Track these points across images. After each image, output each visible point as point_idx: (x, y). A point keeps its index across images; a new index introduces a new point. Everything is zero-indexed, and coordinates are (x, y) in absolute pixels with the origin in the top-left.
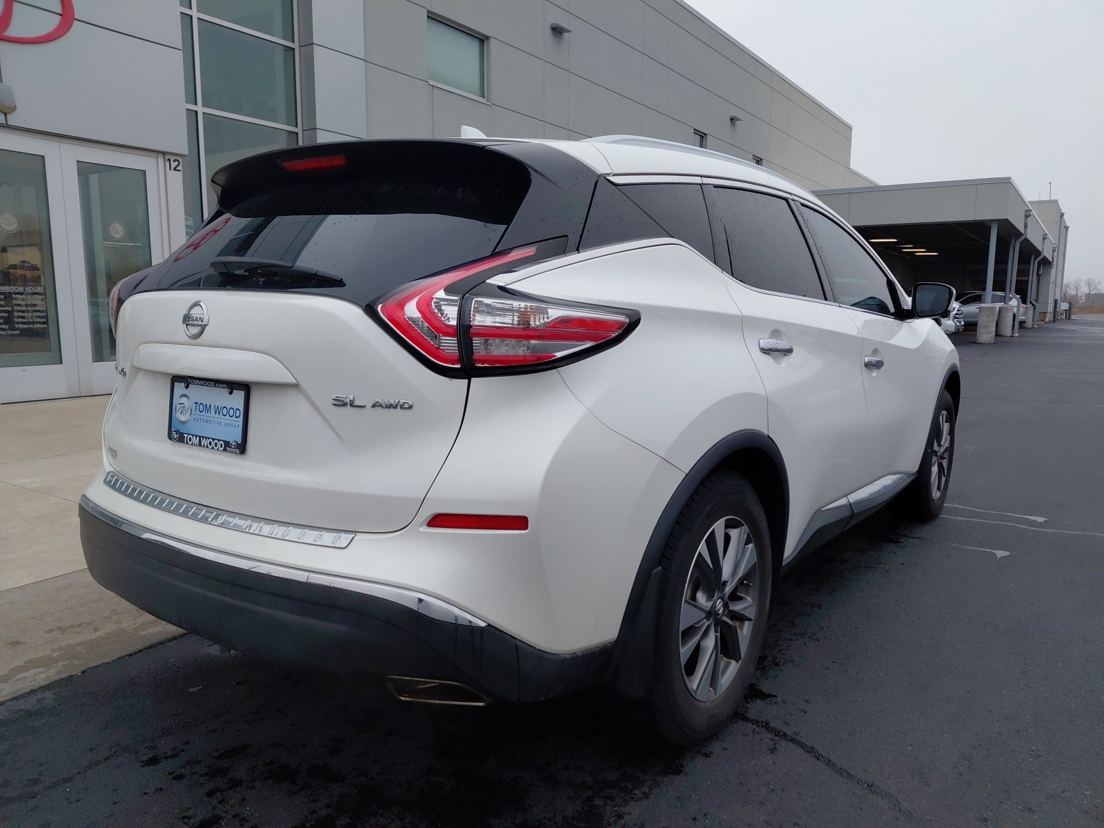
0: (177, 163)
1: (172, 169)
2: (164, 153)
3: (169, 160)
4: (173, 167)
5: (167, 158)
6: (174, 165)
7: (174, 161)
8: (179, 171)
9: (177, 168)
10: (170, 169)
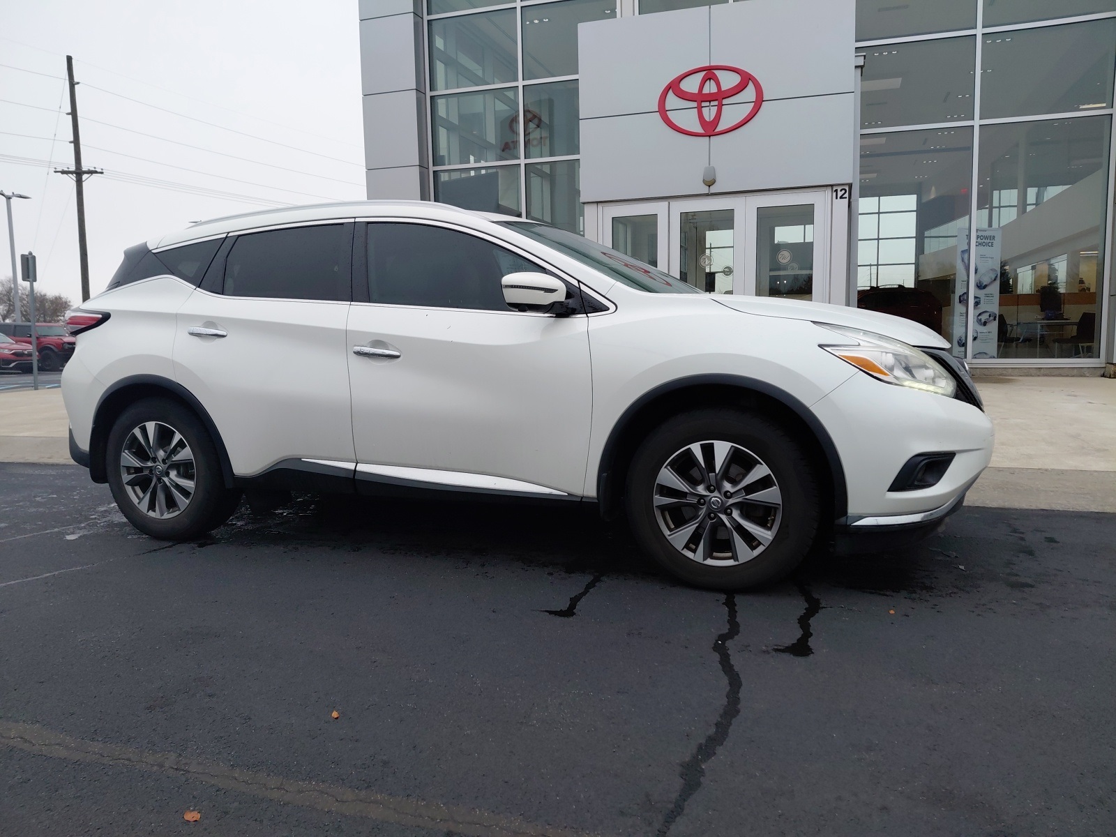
0: (843, 191)
1: (838, 197)
2: (832, 186)
3: (836, 191)
4: (839, 195)
5: (834, 189)
6: (840, 194)
7: (841, 191)
8: (846, 198)
9: (844, 196)
10: (837, 198)
